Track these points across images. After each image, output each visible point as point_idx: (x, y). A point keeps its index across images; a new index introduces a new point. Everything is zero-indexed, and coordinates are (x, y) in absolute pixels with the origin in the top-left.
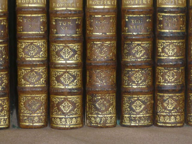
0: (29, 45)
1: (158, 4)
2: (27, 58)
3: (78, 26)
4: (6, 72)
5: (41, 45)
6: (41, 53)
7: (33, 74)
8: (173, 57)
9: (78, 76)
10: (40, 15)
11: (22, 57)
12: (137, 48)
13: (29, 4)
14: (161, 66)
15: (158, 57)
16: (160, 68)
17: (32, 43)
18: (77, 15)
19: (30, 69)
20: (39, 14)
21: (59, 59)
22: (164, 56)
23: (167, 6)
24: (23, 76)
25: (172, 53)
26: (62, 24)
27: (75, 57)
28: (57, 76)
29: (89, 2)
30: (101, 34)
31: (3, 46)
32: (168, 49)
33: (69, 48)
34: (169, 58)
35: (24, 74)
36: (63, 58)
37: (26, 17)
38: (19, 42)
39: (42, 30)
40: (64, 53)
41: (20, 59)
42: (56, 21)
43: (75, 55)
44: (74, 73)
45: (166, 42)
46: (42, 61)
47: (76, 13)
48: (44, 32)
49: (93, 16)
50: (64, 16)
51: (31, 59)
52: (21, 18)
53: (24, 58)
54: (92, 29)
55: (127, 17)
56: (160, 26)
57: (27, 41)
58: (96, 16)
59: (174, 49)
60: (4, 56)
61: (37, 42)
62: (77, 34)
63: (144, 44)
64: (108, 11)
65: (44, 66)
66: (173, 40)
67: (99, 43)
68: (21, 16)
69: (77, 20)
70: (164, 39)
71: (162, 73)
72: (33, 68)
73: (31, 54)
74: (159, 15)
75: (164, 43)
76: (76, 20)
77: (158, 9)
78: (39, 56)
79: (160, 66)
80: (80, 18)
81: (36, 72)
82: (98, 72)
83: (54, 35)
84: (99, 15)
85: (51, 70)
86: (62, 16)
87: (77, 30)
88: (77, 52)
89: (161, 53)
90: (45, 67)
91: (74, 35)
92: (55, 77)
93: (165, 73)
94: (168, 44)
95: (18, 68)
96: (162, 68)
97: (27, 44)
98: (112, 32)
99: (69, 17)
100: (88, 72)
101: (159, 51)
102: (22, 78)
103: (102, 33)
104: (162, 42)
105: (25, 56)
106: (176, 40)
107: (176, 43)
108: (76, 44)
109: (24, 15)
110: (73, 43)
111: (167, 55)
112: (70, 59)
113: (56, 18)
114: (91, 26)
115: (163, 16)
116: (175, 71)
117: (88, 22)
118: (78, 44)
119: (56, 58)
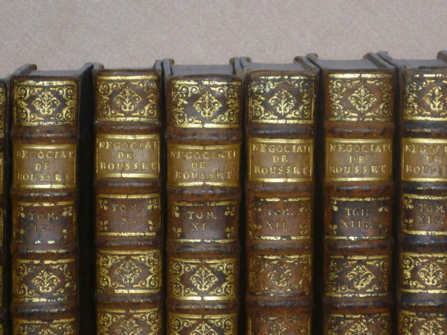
0: (122, 262)
1: (402, 173)
2: (118, 289)
3: (228, 221)
4: (72, 319)
5: (149, 261)
6: (148, 279)
7: (131, 323)
8: (437, 289)
9: (229, 330)
10: (146, 197)
11: (107, 286)
12: (358, 270)
13: (122, 171)
14: (411, 309)
15: (404, 290)
16: (407, 313)
17: (128, 257)
18: (228, 198)
19: (123, 314)
20: (145, 194)
21: (186, 291)
22: (415, 287)
23: (424, 180)
24: (109, 328)
25: (433, 282)
26: (193, 216)
27: (222, 289)
28: (182, 328)
29: (253, 169)
30: (279, 238)
31: (67, 263)
32: (424, 272)
33: (209, 268)
34: (427, 293)
35: (111, 323)
36: (195, 290)
37: (117, 200)
38: (102, 254)
39: (151, 228)
40: (199, 280)
41: (102, 292)
42: (181, 209)
43: (223, 283)
44: (219, 324)
45: (421, 258)
46: (150, 296)
47: (224, 193)
48: (154, 234)
49: (262, 200)
50: (199, 199)
51: (126, 292)
52: (106, 202)
53: (112, 290)
54: (260, 227)
55: (335, 203)
56: (407, 221)
57: (119, 253)
58: (268, 200)
59: (438, 272)
60: (67, 285)
61: (141, 255)
62: (227, 238)
63: (371, 260)
64: (295, 190)
65: (154, 307)
66: (436, 253)
67: (274, 258)
68: (107, 199)
69: (228, 208)
70: (415, 251)
71: (411, 325)
72: (131, 311)
73: (126, 280)
74: (407, 198)
75: (415, 259)
76: (224, 208)
77: (403, 185)
78: (144, 284)
79: (407, 310)
80: (233, 203)
81: (136, 319)
82: (273, 321)
83: (177, 240)
84: (274, 197)
85: (171, 315)
86: (195, 200)
87: (228, 229)
88: (226, 276)
89: (409, 280)
90: (156, 309)
91: (220, 241)
92: (179, 330)
93: (419, 325)
94: (425, 260)
95: (98, 309)
96: (412, 314)
97: (118, 258)
98: (304, 235)
99: (210, 202)
100: (250, 322)
101: (406, 276)
102: (106, 332)
103: (282, 237)
104: (412, 257)
105: (114, 284)
106: (443, 253)
107: (441, 259)
108: (224, 260)
109: (111, 197)
110: (218, 259)
111: (422, 286)
112: (212, 293)
113: (181, 204)
114: (258, 221)
115: (415, 202)
116: (441, 319)
117: (250, 213)
118: (229, 260)
119: (181, 291)
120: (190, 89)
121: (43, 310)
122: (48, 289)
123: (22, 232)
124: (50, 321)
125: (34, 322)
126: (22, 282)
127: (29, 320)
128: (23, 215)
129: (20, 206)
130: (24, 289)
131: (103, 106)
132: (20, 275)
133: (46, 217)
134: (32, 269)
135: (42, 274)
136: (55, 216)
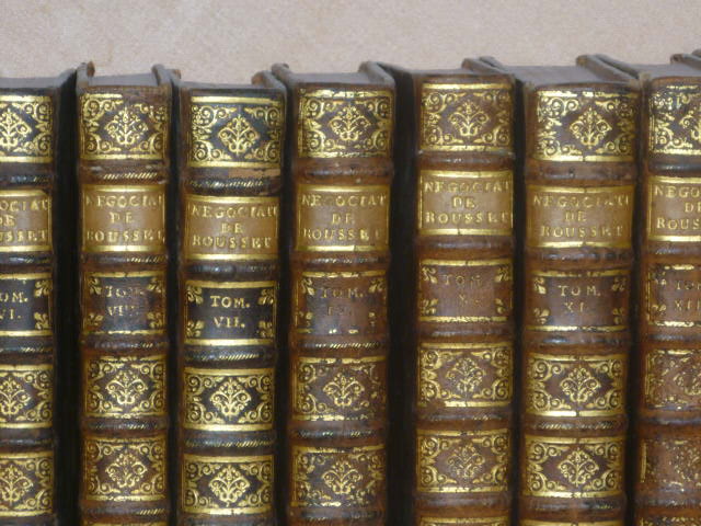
0: (456, 360)
2: (450, 400)
3: (615, 299)
4: (380, 447)
5: (496, 359)
6: (495, 384)
7: (469, 452)
9: (614, 460)
10: (493, 263)
11: (433, 398)
13: (460, 225)
17: (466, 353)
18: (616, 265)
19: (458, 437)
20: (491, 259)
21: (555, 403)
24: (435, 459)
26: (567, 291)
27: (606, 399)
28: (546, 457)
29: (654, 222)
30: (692, 324)
31: (374, 363)
33: (588, 369)
35: (438, 451)
36: (568, 401)
37: (451, 268)
38: (426, 349)
39: (499, 310)
40: (573, 385)
41: (425, 405)
42: (548, 283)
43: (608, 390)
44: (601, 451)
46: (498, 411)
47: (612, 256)
48: (504, 318)
49: (667, 268)
50: (576, 267)
51: (462, 404)
52: (434, 272)
53: (440, 402)
54: (663, 308)
57: (453, 347)
58: (677, 268)
60: (374, 395)
61: (484, 350)
62: (614, 324)
65: (503, 427)
67: (683, 353)
68: (435, 267)
69: (616, 280)
72: (471, 434)
73: (462, 388)
76: (610, 280)
78: (488, 393)
80: (624, 272)
81: (476, 445)
82: (680, 446)
83: (542, 328)
84: (686, 264)
85: (529, 439)
86: (571, 267)
87: (615, 312)
88: (612, 381)
90: (505, 430)
91: (604, 329)
92: (541, 461)
95: (420, 431)
97: (451, 354)
99: (592, 271)
100: (645, 447)
102: (432, 465)
103: (695, 323)
105: (444, 393)
108: (610, 357)
109: (442, 263)
110: (601, 355)
112: (591, 405)
113: (549, 274)
114: (659, 300)
117: (648, 287)
118: (617, 357)
119: (546, 403)
120: (565, 103)
121: (339, 433)
122: (346, 401)
123: (309, 316)
124: (349, 449)
125: (324, 451)
126: (307, 392)
127: (318, 448)
128: (311, 291)
129: (307, 278)
130: (311, 401)
131: (431, 129)
132: (304, 381)
133: (346, 294)
134: (324, 371)
135: (339, 379)
136: (359, 292)
